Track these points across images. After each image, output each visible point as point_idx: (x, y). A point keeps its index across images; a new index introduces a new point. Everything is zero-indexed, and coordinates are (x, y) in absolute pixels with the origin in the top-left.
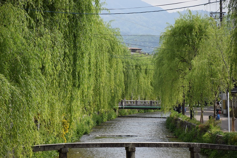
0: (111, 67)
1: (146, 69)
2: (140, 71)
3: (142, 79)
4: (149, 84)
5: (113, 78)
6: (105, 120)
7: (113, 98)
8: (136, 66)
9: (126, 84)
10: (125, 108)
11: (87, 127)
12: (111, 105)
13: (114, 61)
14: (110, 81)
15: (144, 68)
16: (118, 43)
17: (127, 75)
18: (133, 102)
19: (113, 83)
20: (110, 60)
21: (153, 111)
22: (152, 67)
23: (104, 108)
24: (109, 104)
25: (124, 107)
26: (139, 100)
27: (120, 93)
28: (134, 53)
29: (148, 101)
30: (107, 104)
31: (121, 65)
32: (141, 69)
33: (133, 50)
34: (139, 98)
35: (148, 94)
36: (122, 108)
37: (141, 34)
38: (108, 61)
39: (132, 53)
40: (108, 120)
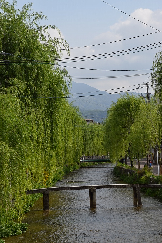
0: (74, 133)
1: (98, 134)
2: (94, 135)
3: (95, 141)
4: (101, 144)
5: (76, 140)
6: (71, 170)
7: (76, 155)
8: (91, 132)
9: (85, 145)
10: (85, 162)
11: (59, 176)
12: (75, 160)
13: (76, 129)
14: (74, 143)
15: (96, 133)
16: (79, 117)
17: (85, 138)
18: (90, 157)
19: (76, 144)
20: (73, 129)
21: (104, 162)
22: (102, 132)
23: (70, 162)
24: (74, 159)
25: (84, 160)
26: (94, 156)
27: (81, 151)
28: (89, 123)
29: (100, 156)
30: (72, 159)
31: (81, 132)
32: (94, 134)
33: (88, 121)
34: (94, 154)
35: (100, 151)
36: (83, 162)
37: (92, 110)
38: (72, 129)
39: (88, 123)
40: (73, 170)
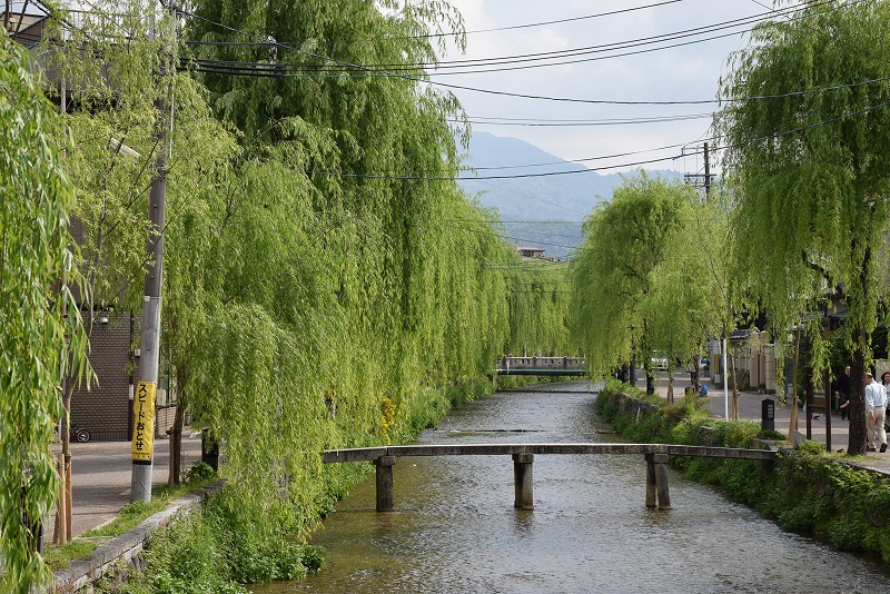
0: (481, 287)
1: (554, 292)
2: (542, 296)
3: (545, 313)
4: (561, 322)
5: (485, 309)
6: (470, 398)
7: (486, 352)
8: (534, 286)
9: (512, 324)
10: (511, 373)
11: (431, 413)
12: (482, 368)
13: (488, 274)
14: (480, 315)
15: (549, 289)
16: (496, 239)
17: (513, 304)
18: (529, 360)
19: (485, 321)
20: (479, 274)
21: (568, 378)
22: (566, 288)
23: (467, 372)
24: (479, 365)
25: (508, 370)
26: (540, 357)
27: (499, 344)
28: (529, 259)
29: (558, 358)
30: (473, 365)
31: (501, 284)
32: (543, 291)
33: (528, 253)
34: (540, 351)
35: (559, 343)
36: (504, 373)
37: (542, 220)
38: (474, 276)
39: (525, 259)
40: (475, 398)
